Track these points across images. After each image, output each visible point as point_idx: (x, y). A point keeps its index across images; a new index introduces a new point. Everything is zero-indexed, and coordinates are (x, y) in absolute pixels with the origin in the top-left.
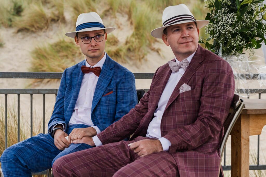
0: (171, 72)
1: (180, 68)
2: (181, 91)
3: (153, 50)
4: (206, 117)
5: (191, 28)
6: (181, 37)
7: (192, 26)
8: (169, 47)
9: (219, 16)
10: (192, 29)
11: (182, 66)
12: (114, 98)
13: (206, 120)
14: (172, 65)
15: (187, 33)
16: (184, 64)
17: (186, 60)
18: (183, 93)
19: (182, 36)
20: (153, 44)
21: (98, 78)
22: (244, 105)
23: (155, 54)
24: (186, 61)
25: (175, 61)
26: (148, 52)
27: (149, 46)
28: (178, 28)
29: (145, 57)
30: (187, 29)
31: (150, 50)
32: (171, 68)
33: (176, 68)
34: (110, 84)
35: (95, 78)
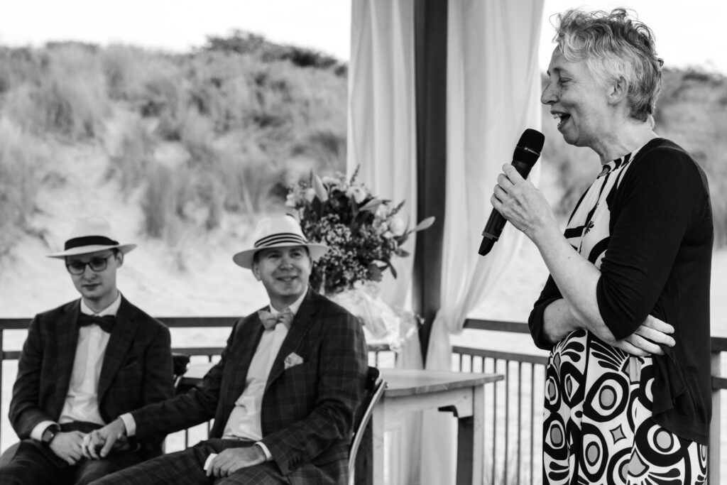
0: (262, 329)
1: (278, 322)
2: (287, 365)
3: (30, 232)
4: (330, 407)
5: (298, 254)
6: (279, 268)
7: (299, 252)
8: (261, 283)
9: (323, 227)
10: (298, 257)
11: (281, 319)
12: (139, 373)
13: (330, 412)
14: (264, 317)
15: (290, 262)
16: (285, 316)
17: (289, 309)
18: (290, 369)
19: (282, 267)
20: (28, 218)
21: (107, 336)
22: (386, 383)
23: (35, 243)
24: (288, 312)
25: (269, 311)
26: (19, 238)
27: (21, 222)
28: (276, 254)
29: (13, 251)
30: (292, 256)
31: (22, 234)
32: (264, 322)
33: (271, 323)
34: (131, 348)
35: (103, 336)
